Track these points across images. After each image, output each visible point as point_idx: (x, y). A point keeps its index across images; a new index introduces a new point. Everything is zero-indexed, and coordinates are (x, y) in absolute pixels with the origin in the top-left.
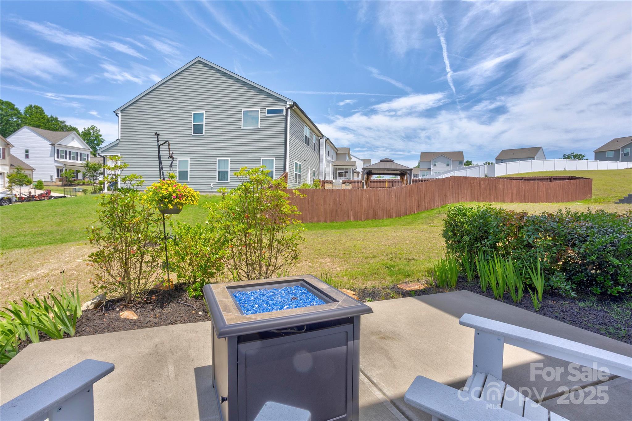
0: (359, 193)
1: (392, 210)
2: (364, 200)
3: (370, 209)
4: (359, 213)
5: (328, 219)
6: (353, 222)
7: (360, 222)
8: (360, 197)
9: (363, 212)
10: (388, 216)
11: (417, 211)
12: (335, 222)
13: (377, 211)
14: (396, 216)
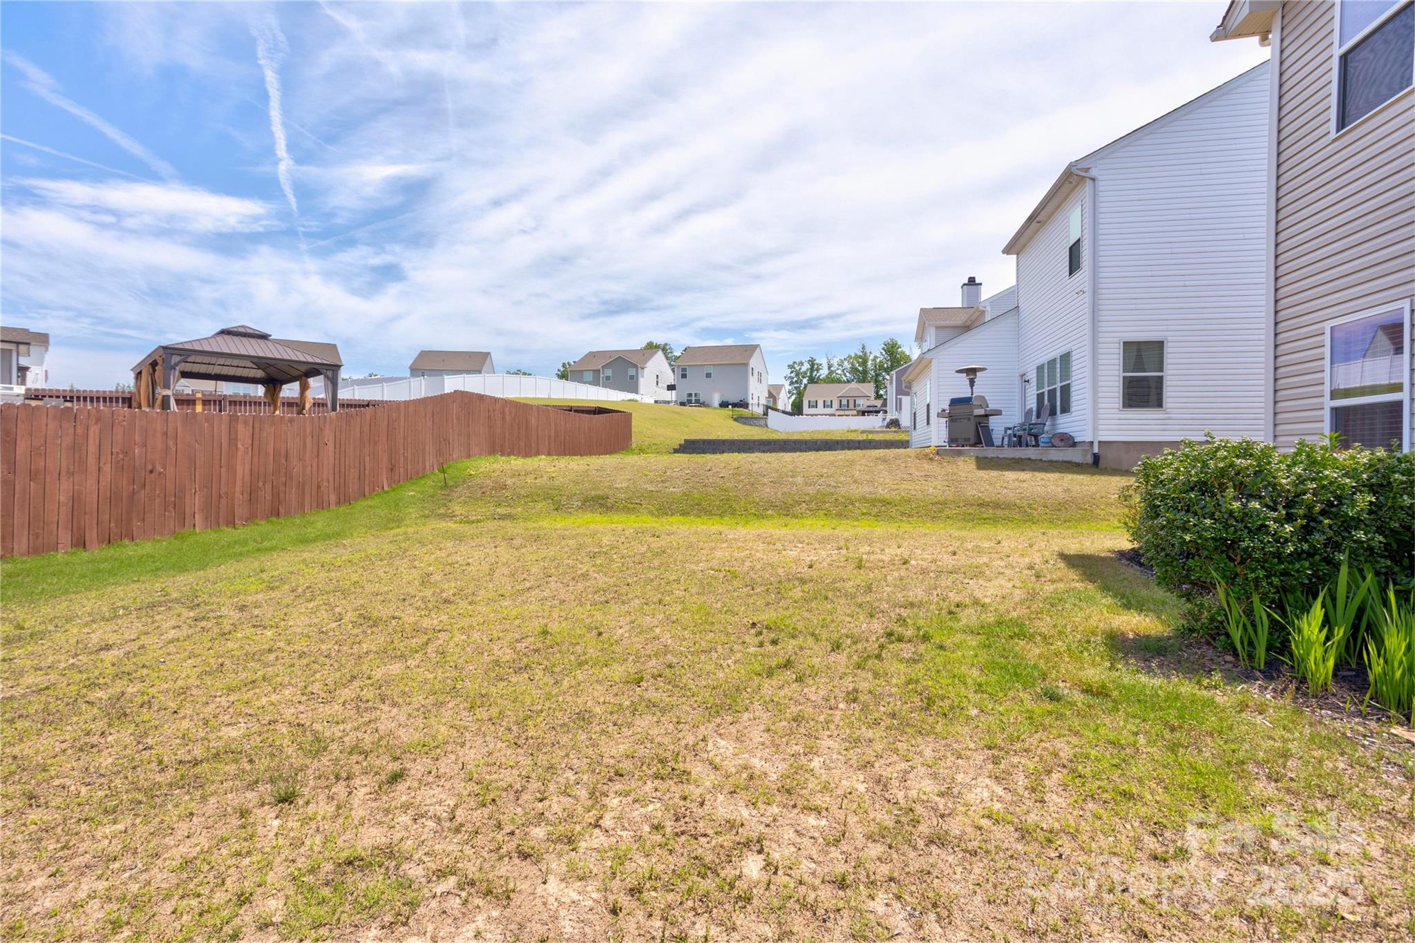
0: (224, 427)
1: (326, 484)
2: (240, 453)
3: (261, 484)
4: (223, 501)
5: (91, 535)
6: (203, 535)
7: (228, 534)
8: (225, 441)
9: (238, 495)
10: (315, 504)
11: (389, 486)
12: (126, 542)
13: (282, 488)
14: (338, 503)
